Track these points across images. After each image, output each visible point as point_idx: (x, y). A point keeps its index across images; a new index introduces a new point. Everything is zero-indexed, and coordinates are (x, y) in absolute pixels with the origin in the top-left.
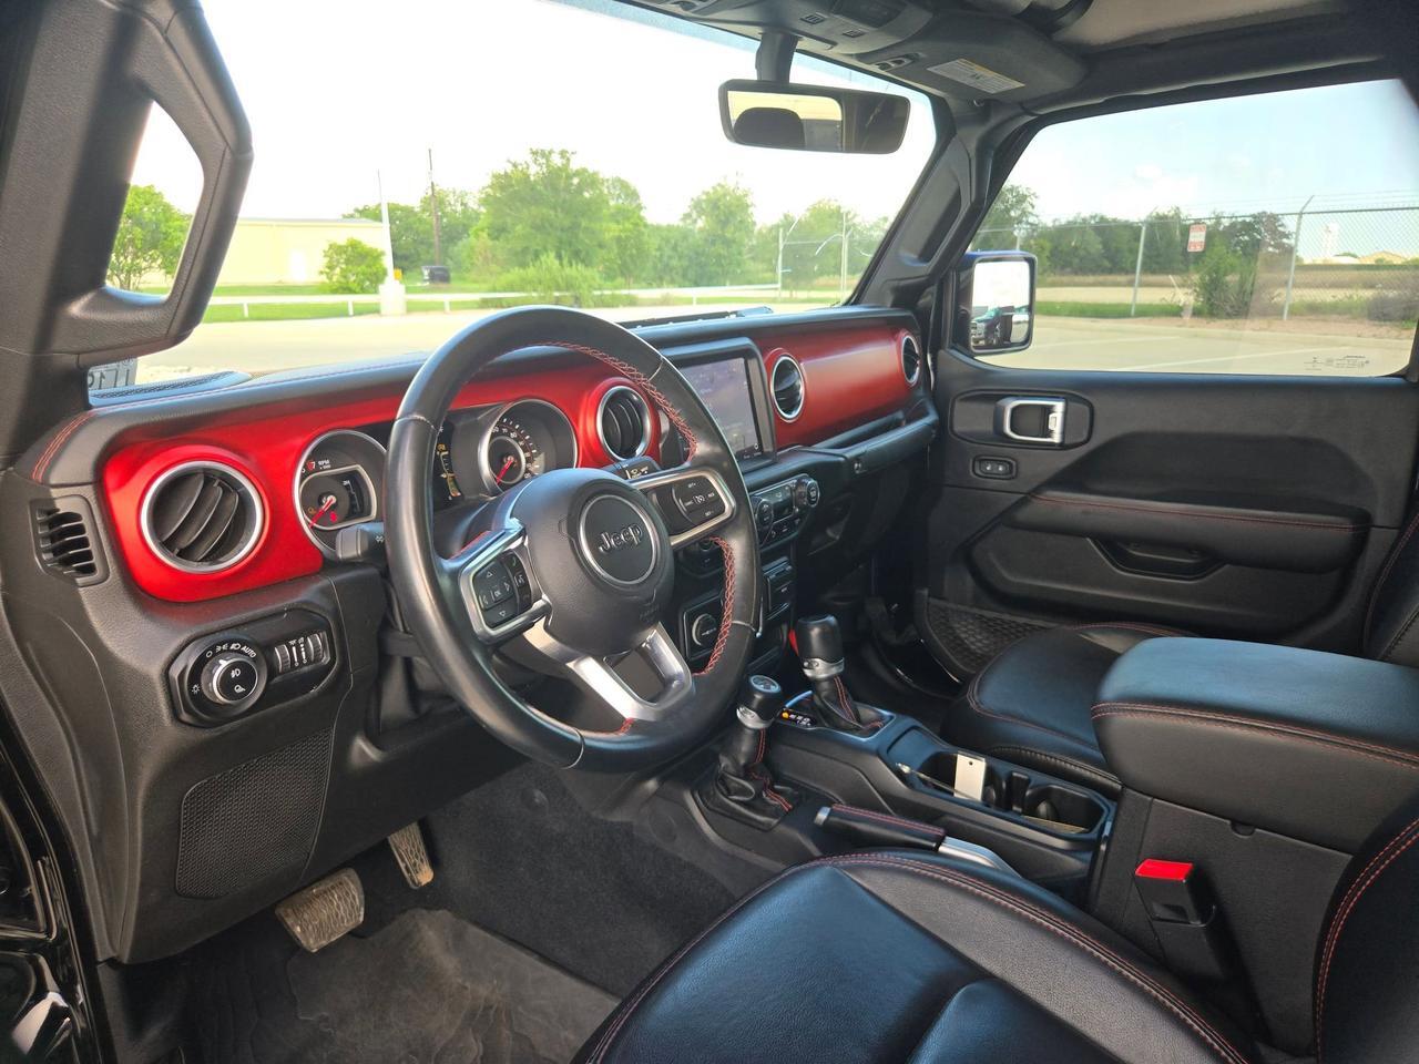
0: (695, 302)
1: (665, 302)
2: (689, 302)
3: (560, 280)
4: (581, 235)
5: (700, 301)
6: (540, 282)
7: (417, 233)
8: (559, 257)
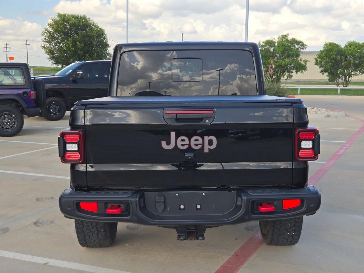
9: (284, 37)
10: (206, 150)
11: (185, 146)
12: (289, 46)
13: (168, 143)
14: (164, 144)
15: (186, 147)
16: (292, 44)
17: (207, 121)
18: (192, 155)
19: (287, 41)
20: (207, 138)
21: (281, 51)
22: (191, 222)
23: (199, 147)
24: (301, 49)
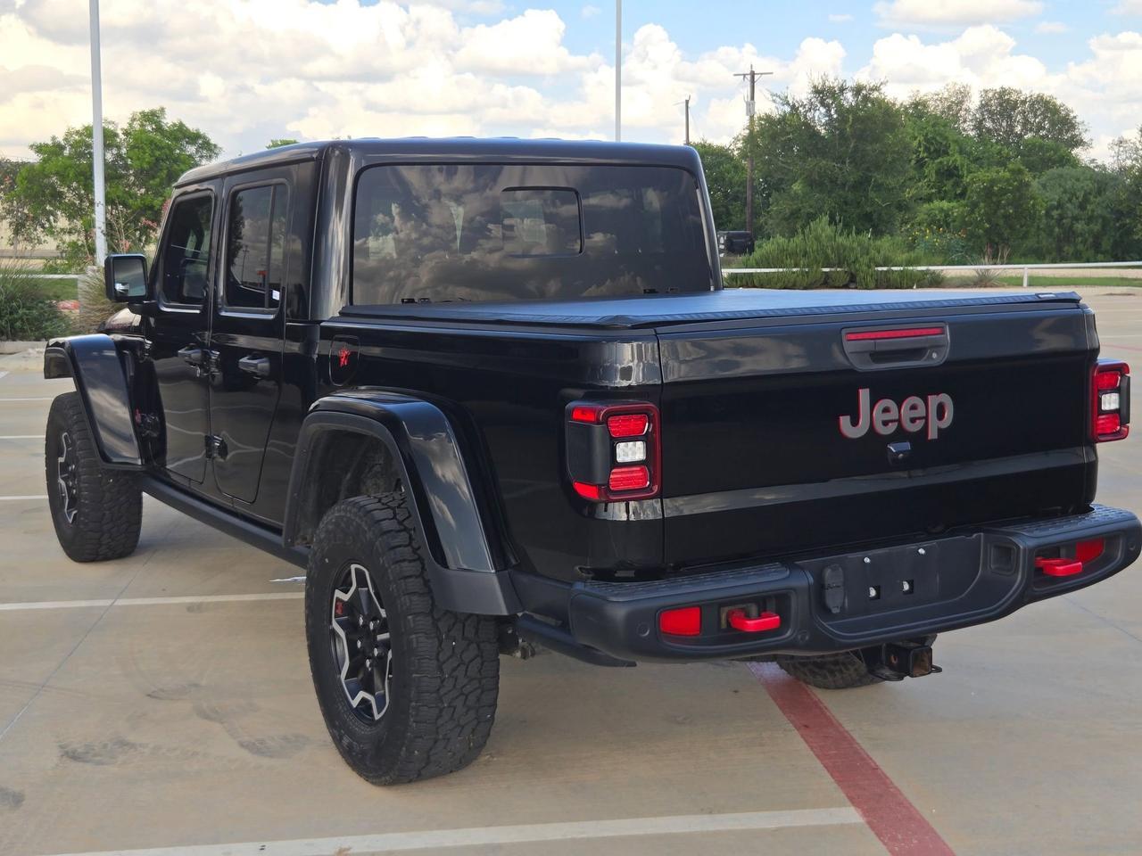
0: (1025, 283)
1: (982, 281)
2: (1017, 282)
3: (829, 251)
4: (872, 194)
5: (1034, 282)
6: (805, 254)
7: (731, 185)
8: (832, 221)
9: (152, 117)
10: (933, 434)
11: (890, 424)
12: (169, 147)
13: (855, 422)
14: (845, 421)
15: (892, 428)
16: (177, 139)
17: (934, 355)
18: (907, 446)
19: (159, 129)
20: (934, 400)
21: (149, 163)
22: (924, 625)
23: (919, 425)
24: (202, 157)
